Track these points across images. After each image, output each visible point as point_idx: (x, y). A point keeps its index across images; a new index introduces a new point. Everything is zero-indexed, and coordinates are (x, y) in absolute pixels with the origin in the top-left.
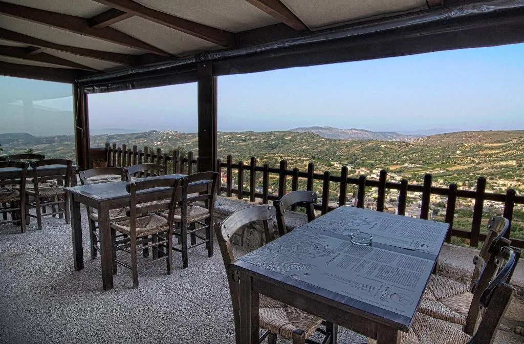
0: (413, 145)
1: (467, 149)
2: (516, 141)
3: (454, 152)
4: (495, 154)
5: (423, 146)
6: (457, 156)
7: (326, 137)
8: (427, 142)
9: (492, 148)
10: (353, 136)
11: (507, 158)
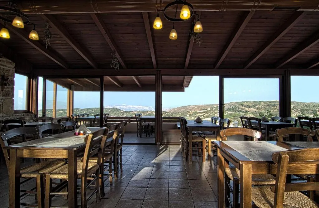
0: (168, 113)
1: (192, 114)
2: (210, 109)
3: (186, 116)
4: (202, 115)
5: (173, 113)
6: (188, 117)
7: (124, 110)
8: (174, 111)
9: (201, 113)
10: (139, 109)
11: (207, 117)
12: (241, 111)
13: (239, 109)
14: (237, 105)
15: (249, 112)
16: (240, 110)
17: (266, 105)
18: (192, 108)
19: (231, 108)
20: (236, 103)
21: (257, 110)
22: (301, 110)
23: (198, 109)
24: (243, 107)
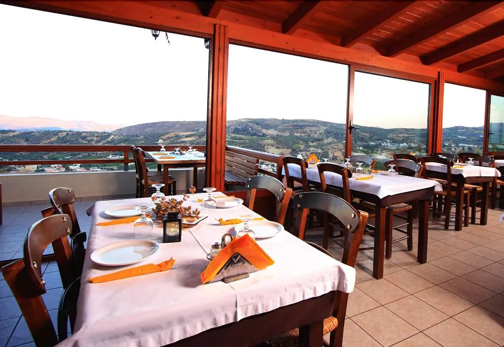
12: (255, 134)
13: (252, 130)
14: (250, 124)
15: (267, 135)
16: (254, 132)
17: (292, 126)
18: (170, 127)
19: (240, 128)
20: (249, 120)
21: (279, 133)
22: (335, 134)
23: (181, 129)
24: (260, 128)
